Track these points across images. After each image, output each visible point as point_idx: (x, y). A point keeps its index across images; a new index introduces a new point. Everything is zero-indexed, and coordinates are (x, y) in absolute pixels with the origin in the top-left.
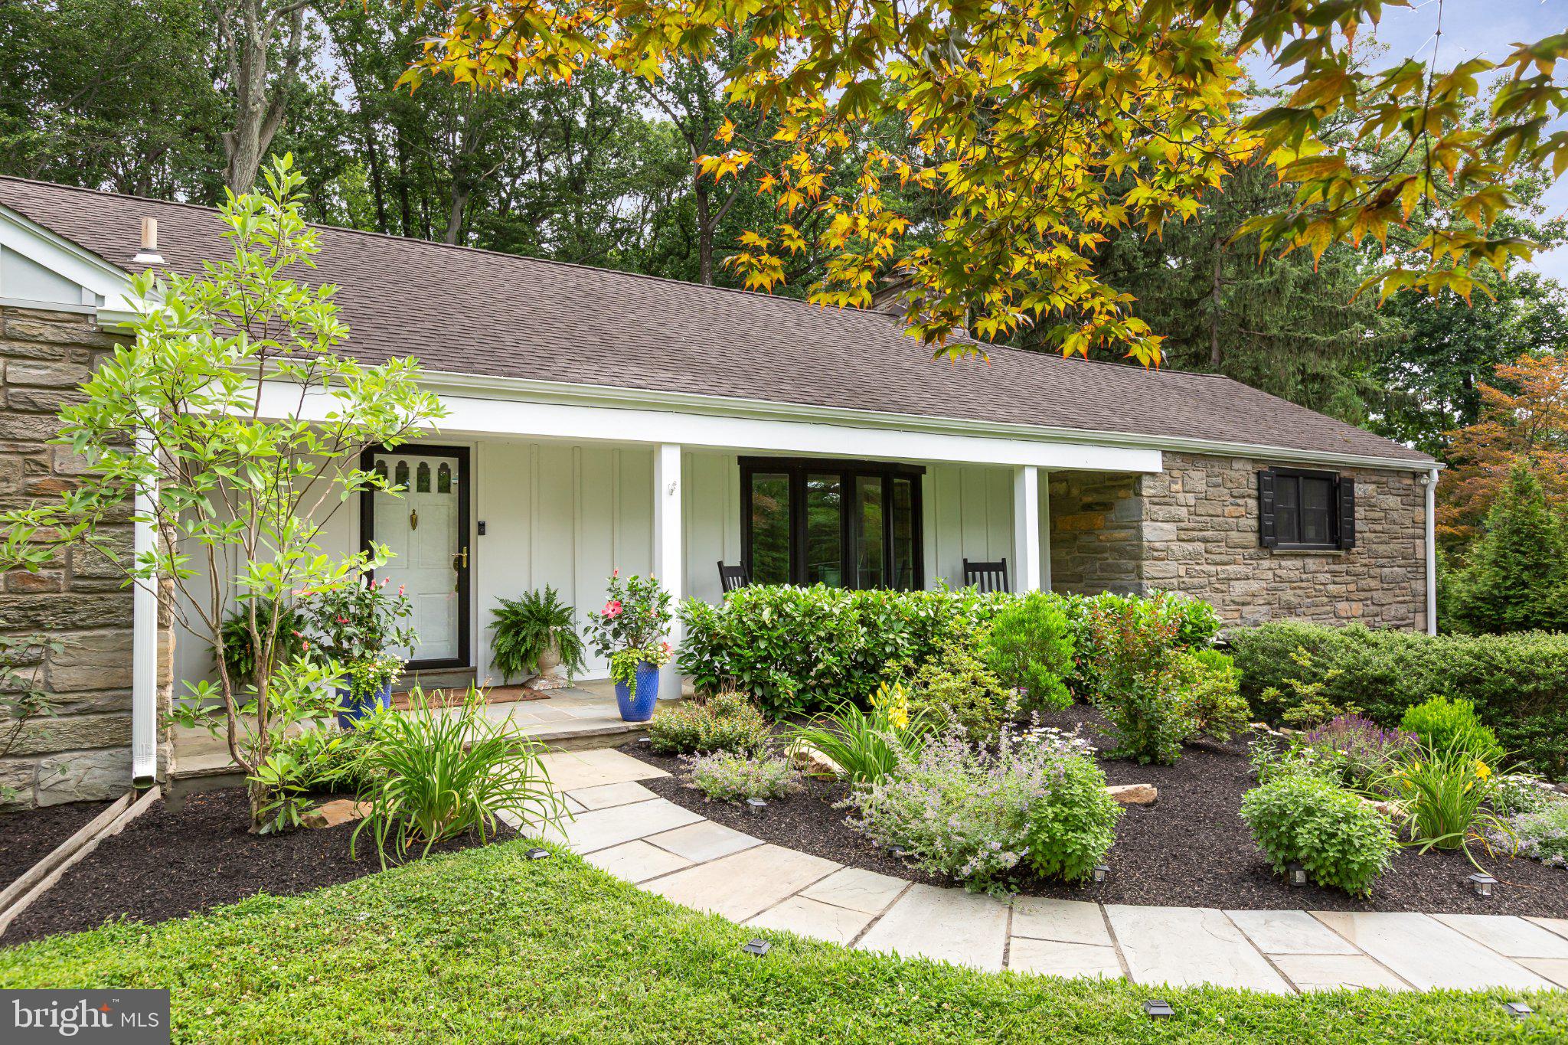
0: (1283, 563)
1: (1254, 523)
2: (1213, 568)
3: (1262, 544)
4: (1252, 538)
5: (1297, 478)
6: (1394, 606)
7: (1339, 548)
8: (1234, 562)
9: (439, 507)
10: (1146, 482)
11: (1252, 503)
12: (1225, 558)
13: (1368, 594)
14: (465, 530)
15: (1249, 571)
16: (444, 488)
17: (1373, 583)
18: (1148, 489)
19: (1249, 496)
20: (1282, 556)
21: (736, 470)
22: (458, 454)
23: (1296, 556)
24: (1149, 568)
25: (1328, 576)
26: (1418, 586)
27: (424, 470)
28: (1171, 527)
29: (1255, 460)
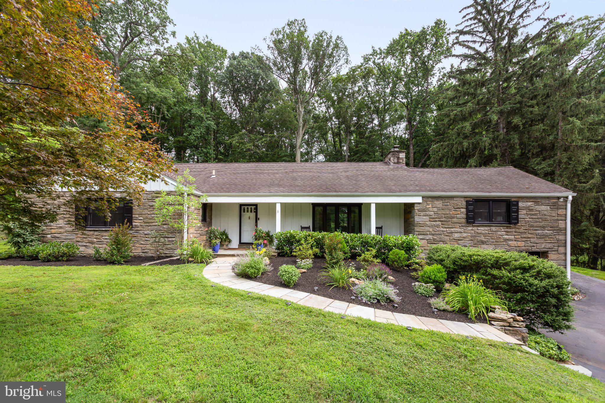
0: (479, 228)
1: (465, 216)
2: (445, 229)
3: (468, 222)
4: (464, 221)
5: (489, 202)
6: (545, 244)
7: (510, 224)
8: (455, 228)
9: (253, 215)
10: (416, 205)
11: (464, 210)
12: (450, 226)
13: (529, 239)
14: (257, 219)
15: (462, 230)
16: (251, 212)
17: (530, 236)
18: (416, 207)
19: (462, 208)
20: (478, 226)
21: (311, 206)
22: (256, 205)
23: (486, 226)
24: (416, 229)
25: (504, 233)
26: (561, 237)
27: (248, 208)
28: (427, 217)
29: (465, 197)
